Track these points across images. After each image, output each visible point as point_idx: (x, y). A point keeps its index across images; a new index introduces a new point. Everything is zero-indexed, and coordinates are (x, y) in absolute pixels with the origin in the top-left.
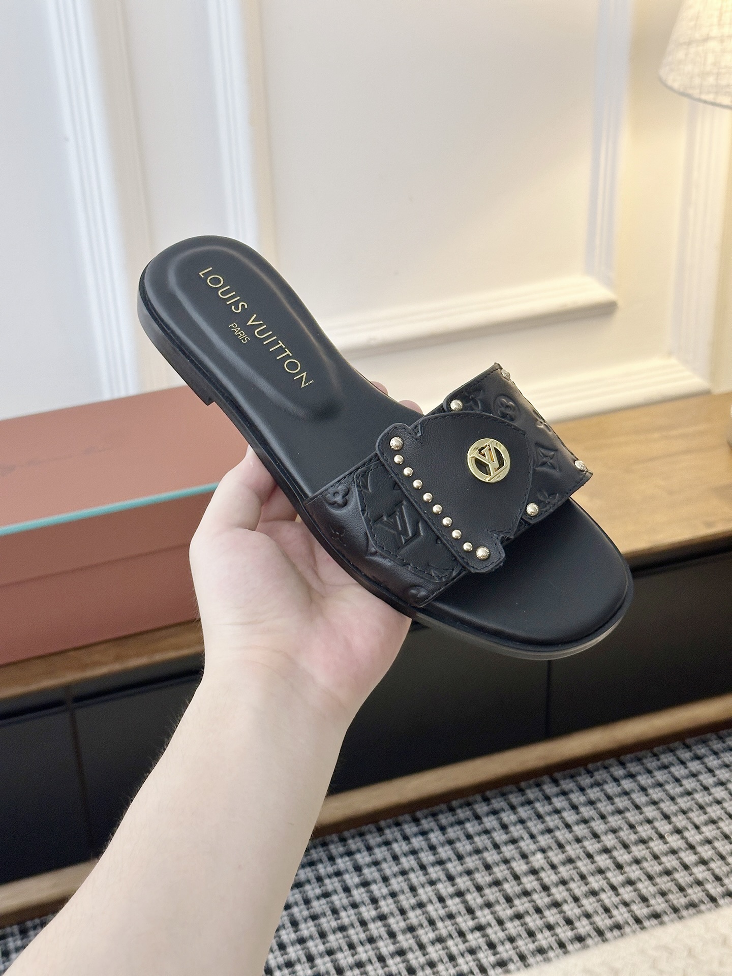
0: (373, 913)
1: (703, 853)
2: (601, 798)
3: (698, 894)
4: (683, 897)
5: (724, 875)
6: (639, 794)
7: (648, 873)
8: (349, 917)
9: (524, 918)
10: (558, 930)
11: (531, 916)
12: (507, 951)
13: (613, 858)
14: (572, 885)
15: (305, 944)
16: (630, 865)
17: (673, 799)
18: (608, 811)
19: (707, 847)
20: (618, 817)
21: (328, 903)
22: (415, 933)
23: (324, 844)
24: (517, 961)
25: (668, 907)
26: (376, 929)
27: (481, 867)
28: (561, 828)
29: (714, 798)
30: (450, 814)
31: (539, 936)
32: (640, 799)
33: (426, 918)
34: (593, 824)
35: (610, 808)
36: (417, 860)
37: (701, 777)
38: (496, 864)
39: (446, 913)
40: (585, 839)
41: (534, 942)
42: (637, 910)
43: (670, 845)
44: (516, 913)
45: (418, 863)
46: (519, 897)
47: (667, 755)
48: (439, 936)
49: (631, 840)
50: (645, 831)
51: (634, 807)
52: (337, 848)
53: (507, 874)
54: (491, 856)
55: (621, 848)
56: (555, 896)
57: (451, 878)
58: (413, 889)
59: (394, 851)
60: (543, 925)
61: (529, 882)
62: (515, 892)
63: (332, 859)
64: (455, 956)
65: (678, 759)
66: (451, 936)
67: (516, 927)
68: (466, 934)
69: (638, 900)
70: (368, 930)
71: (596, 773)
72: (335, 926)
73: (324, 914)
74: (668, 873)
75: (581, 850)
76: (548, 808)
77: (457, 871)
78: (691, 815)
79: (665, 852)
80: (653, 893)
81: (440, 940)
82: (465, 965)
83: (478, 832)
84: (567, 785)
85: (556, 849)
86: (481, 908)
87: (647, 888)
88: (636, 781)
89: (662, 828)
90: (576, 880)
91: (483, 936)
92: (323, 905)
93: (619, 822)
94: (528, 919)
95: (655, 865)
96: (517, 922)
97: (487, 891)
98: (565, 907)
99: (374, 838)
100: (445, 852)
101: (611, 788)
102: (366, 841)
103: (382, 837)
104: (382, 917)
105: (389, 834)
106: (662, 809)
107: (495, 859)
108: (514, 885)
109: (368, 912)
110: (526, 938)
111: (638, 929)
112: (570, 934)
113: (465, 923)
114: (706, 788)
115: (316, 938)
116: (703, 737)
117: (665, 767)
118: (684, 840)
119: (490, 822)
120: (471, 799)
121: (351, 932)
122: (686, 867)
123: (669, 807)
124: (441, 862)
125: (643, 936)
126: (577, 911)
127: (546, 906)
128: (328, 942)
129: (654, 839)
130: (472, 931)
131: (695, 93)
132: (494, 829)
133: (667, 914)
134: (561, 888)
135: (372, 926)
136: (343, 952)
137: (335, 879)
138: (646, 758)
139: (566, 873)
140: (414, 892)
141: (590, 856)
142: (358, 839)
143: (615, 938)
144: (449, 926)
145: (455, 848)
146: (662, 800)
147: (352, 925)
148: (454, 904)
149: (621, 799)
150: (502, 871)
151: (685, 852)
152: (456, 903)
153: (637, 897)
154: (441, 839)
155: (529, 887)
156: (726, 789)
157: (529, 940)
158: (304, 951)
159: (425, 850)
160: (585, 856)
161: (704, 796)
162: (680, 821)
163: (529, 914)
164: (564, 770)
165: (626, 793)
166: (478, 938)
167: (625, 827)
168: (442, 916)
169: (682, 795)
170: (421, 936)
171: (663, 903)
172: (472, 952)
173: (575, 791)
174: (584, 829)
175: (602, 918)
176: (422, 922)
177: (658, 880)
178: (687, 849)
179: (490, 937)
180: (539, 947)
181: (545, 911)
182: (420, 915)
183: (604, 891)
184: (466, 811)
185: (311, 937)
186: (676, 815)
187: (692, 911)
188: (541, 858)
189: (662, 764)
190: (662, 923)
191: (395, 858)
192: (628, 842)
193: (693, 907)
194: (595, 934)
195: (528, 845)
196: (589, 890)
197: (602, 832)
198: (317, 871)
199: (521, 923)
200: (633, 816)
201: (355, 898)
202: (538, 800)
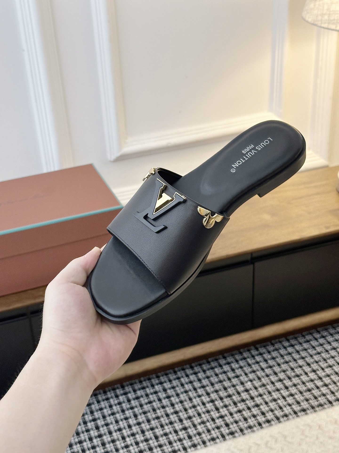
0: (172, 411)
1: (326, 381)
2: (278, 356)
3: (324, 400)
4: (316, 401)
5: (336, 391)
6: (296, 354)
7: (300, 390)
8: (161, 412)
9: (242, 412)
10: (258, 418)
11: (245, 411)
12: (234, 428)
13: (284, 384)
15: (140, 426)
16: (291, 387)
17: (311, 356)
19: (328, 378)
20: (286, 365)
21: (151, 406)
22: (191, 420)
23: (149, 379)
24: (239, 432)
25: (309, 406)
26: (173, 418)
27: (222, 389)
28: (259, 370)
29: (331, 356)
30: (208, 364)
31: (249, 420)
32: (296, 356)
33: (197, 413)
34: (274, 368)
35: (282, 361)
37: (325, 346)
39: (206, 410)
40: (271, 375)
41: (247, 423)
42: (295, 407)
43: (310, 377)
44: (238, 410)
45: (193, 387)
46: (240, 402)
47: (309, 336)
48: (202, 421)
49: (292, 376)
50: (298, 371)
51: (293, 360)
52: (155, 381)
53: (234, 392)
54: (227, 384)
55: (287, 379)
56: (257, 402)
57: (208, 394)
58: (190, 399)
59: (182, 382)
60: (251, 415)
61: (245, 396)
62: (238, 400)
63: (153, 386)
64: (210, 430)
65: (314, 337)
66: (208, 421)
67: (238, 416)
68: (215, 419)
69: (295, 403)
70: (170, 418)
71: (276, 345)
72: (154, 417)
73: (149, 411)
74: (309, 390)
75: (269, 381)
76: (253, 361)
77: (211, 391)
78: (320, 363)
79: (308, 380)
80: (302, 400)
81: (203, 423)
82: (214, 434)
83: (221, 372)
84: (262, 350)
85: (257, 380)
86: (222, 408)
87: (299, 397)
88: (294, 348)
89: (306, 370)
90: (266, 394)
91: (224, 420)
92: (149, 407)
93: (286, 367)
94: (244, 413)
95: (303, 387)
96: (239, 414)
97: (225, 400)
98: (261, 407)
99: (172, 376)
100: (205, 382)
101: (283, 351)
102: (169, 377)
103: (176, 375)
104: (176, 412)
105: (179, 374)
106: (307, 361)
107: (230, 386)
108: (237, 397)
109: (170, 410)
110: (243, 421)
111: (296, 417)
112: (264, 419)
113: (215, 414)
114: (327, 351)
115: (146, 423)
116: (326, 327)
117: (308, 341)
118: (317, 375)
119: (226, 368)
120: (217, 357)
121: (162, 419)
122: (318, 388)
123: (310, 360)
124: (203, 387)
125: (298, 420)
126: (267, 409)
127: (253, 406)
128: (151, 424)
129: (303, 375)
130: (218, 418)
131: (319, 23)
132: (228, 371)
133: (309, 410)
134: (260, 398)
135: (171, 416)
136: (158, 429)
137: (154, 395)
138: (299, 337)
139: (262, 391)
140: (191, 401)
141: (273, 383)
142: (165, 377)
143: (285, 421)
144: (207, 416)
145: (210, 380)
146: (306, 357)
147: (162, 416)
148: (210, 406)
149: (288, 356)
150: (232, 391)
151: (317, 381)
152: (210, 405)
153: (295, 402)
154: (204, 376)
155: (244, 398)
156: (337, 351)
157: (244, 422)
158: (140, 428)
159: (196, 381)
160: (271, 383)
161: (326, 354)
162: (315, 366)
163: (245, 410)
164: (261, 343)
165: (290, 354)
167: (289, 369)
168: (204, 412)
169: (316, 354)
170: (194, 421)
171: (307, 404)
172: (218, 428)
173: (266, 353)
174: (270, 370)
175: (278, 411)
176: (195, 414)
177: (305, 394)
178: (318, 379)
179: (227, 421)
180: (249, 426)
181: (252, 408)
182: (194, 411)
183: (279, 399)
184: (215, 363)
185: (143, 422)
186: (313, 363)
187: (320, 408)
188: (250, 384)
189: (306, 340)
190: (306, 414)
191: (182, 385)
192: (290, 376)
193: (321, 406)
194: (276, 419)
195: (244, 378)
196: (273, 398)
197: (279, 372)
198: (146, 391)
199: (241, 414)
200: (293, 364)
201: (164, 404)
202: (249, 357)
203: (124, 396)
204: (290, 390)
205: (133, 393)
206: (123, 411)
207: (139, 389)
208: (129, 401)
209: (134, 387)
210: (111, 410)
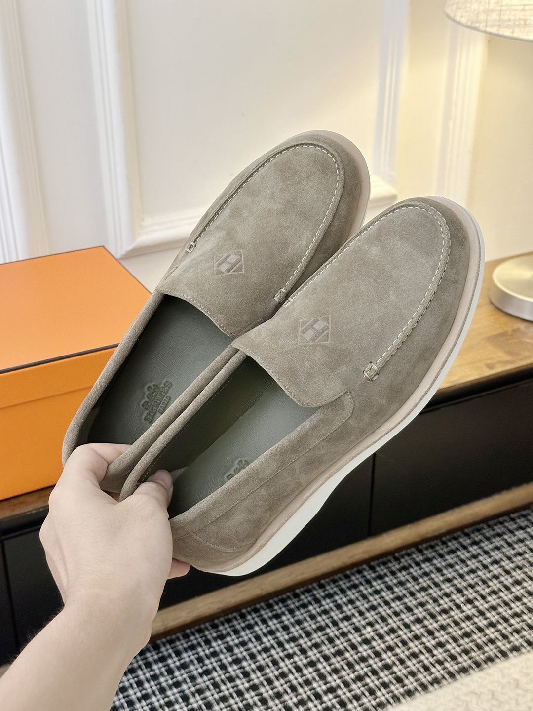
0: (247, 685)
1: (492, 618)
3: (493, 651)
4: (482, 654)
6: (436, 575)
7: (453, 636)
8: (228, 690)
9: (365, 679)
10: (393, 688)
12: (356, 708)
13: (425, 626)
14: (398, 651)
16: (439, 631)
17: (462, 576)
18: (415, 588)
19: (494, 613)
20: (423, 594)
21: (209, 680)
22: (282, 699)
23: (200, 631)
25: (472, 663)
26: (251, 697)
27: (326, 642)
28: (382, 605)
29: (493, 574)
30: (295, 600)
31: (379, 694)
32: (438, 578)
33: (289, 686)
34: (406, 600)
35: (417, 587)
36: (276, 640)
37: (481, 558)
38: (336, 639)
39: (304, 680)
40: (402, 613)
41: (375, 699)
42: (450, 667)
43: (466, 613)
46: (358, 663)
48: (300, 699)
50: (445, 603)
51: (433, 585)
53: (347, 645)
54: (332, 632)
55: (430, 618)
56: (387, 660)
57: (303, 651)
58: (275, 662)
59: (256, 634)
60: (380, 685)
61: (364, 650)
62: (354, 659)
63: (208, 642)
67: (359, 688)
69: (449, 659)
70: (244, 699)
71: (402, 560)
72: (218, 698)
73: (208, 689)
74: (467, 635)
75: (400, 622)
76: (370, 590)
77: (308, 646)
78: (478, 588)
80: (459, 652)
83: (318, 611)
84: (383, 570)
85: (381, 623)
87: (454, 648)
89: (458, 600)
90: (399, 646)
92: (206, 681)
93: (425, 598)
95: (457, 630)
96: (359, 684)
97: (333, 660)
98: (395, 669)
99: (239, 624)
100: (296, 631)
101: (415, 571)
102: (233, 626)
103: (245, 622)
104: (254, 688)
105: (250, 619)
106: (456, 585)
107: (336, 634)
108: (353, 654)
109: (242, 684)
110: (368, 696)
111: (452, 681)
113: (320, 687)
114: (485, 567)
116: (477, 527)
118: (476, 609)
119: (327, 604)
120: (310, 587)
121: (232, 701)
122: (480, 630)
123: (461, 583)
124: (293, 639)
125: (456, 685)
126: (404, 671)
127: (380, 669)
129: (454, 609)
130: (326, 693)
132: (331, 609)
133: (473, 668)
134: (389, 654)
135: (247, 696)
137: (213, 660)
138: (438, 545)
139: (392, 641)
140: (277, 666)
141: (407, 626)
142: (226, 625)
143: (436, 689)
144: (307, 691)
145: (304, 627)
146: (455, 578)
148: (308, 672)
149: (424, 579)
150: (342, 644)
151: (478, 617)
153: (448, 656)
154: (292, 620)
155: (365, 654)
159: (280, 631)
160: (404, 627)
162: (470, 594)
163: (369, 677)
164: (378, 559)
165: (426, 574)
166: (332, 699)
167: (431, 602)
168: (300, 682)
170: (287, 701)
171: (468, 659)
174: (400, 605)
176: (286, 689)
177: (462, 642)
178: (479, 615)
179: (341, 697)
181: (380, 672)
182: (284, 684)
184: (308, 596)
186: (466, 588)
187: (489, 663)
188: (371, 631)
190: (469, 675)
191: (258, 638)
192: (435, 612)
193: (490, 661)
194: (421, 689)
195: (359, 621)
196: (411, 653)
197: (415, 606)
198: (197, 653)
199: (362, 684)
200: (434, 592)
201: (231, 673)
202: (361, 583)
203: (160, 665)
204: (437, 638)
205: (176, 659)
206: (162, 690)
207: (186, 650)
208: (170, 672)
209: (175, 647)
210: (141, 691)
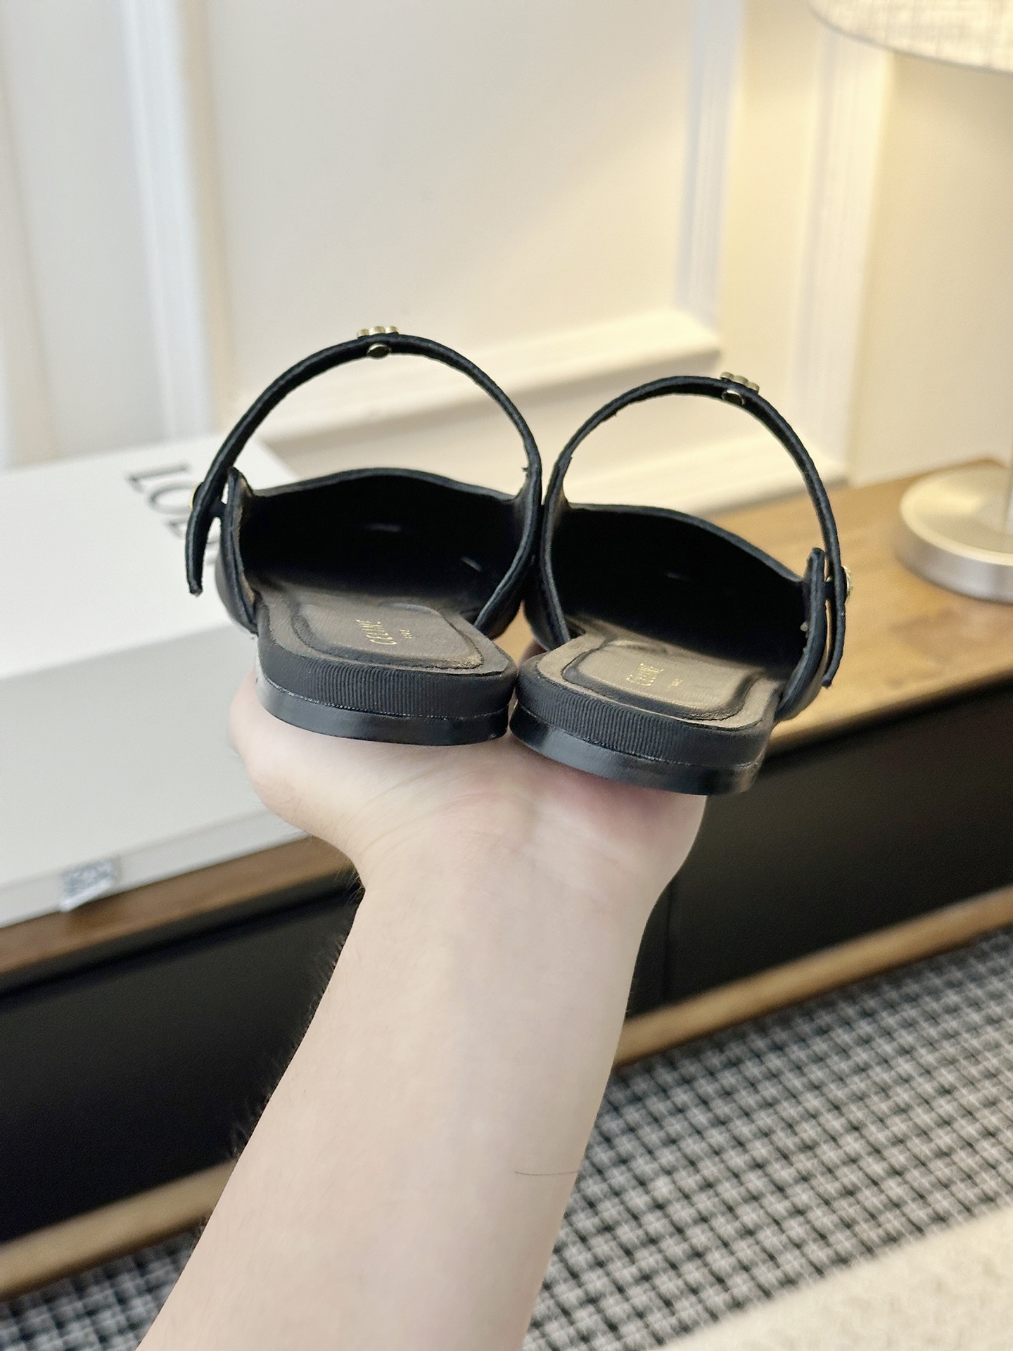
10: (706, 1294)
11: (663, 1275)
14: (716, 1222)
16: (794, 1184)
18: (752, 1105)
19: (898, 1149)
20: (767, 1113)
27: (581, 1205)
31: (679, 1305)
34: (733, 1126)
35: (754, 1100)
38: (602, 1199)
40: (726, 1149)
46: (641, 1246)
50: (809, 1131)
54: (593, 1187)
55: (777, 1160)
61: (655, 1224)
66: (549, 1318)
69: (812, 1237)
71: (727, 1049)
74: (850, 1192)
76: (666, 1106)
79: (838, 1162)
81: (537, 1324)
88: (785, 1055)
91: (600, 1311)
94: (659, 1280)
95: (828, 1183)
96: (644, 1287)
97: (595, 1242)
98: (711, 1258)
101: (752, 1069)
106: (828, 1096)
111: (819, 1280)
112: (723, 1298)
117: (823, 1031)
118: (865, 1141)
122: (875, 1183)
126: (729, 1262)
129: (822, 1144)
130: (580, 1305)
134: (701, 1228)
138: (796, 1019)
141: (735, 1175)
149: (767, 1084)
151: (868, 1159)
155: (653, 1230)
157: (666, 1311)
171: (847, 1239)
172: (585, 1338)
178: (870, 1154)
183: (761, 1226)
188: (665, 1185)
197: (749, 1137)
199: (650, 1287)
200: (789, 1110)
202: (650, 1094)
204: (790, 1197)
